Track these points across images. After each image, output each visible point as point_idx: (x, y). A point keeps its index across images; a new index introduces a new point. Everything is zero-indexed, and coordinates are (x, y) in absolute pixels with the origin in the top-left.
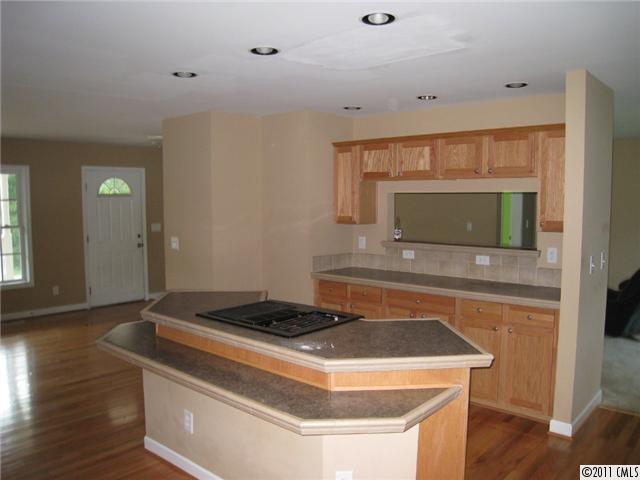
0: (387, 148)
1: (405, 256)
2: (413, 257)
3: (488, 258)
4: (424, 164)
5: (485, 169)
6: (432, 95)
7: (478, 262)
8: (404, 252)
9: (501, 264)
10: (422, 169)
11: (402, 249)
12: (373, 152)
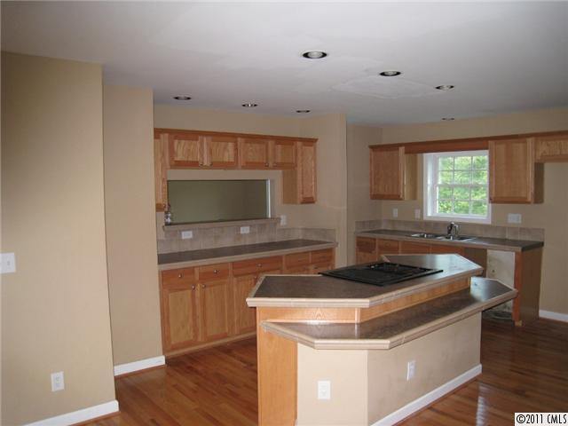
0: (197, 140)
1: (183, 237)
2: (191, 236)
3: (248, 228)
4: (228, 156)
5: (271, 164)
6: (254, 103)
7: (242, 232)
8: (183, 233)
9: (257, 231)
10: (227, 160)
11: (180, 231)
12: (183, 142)
